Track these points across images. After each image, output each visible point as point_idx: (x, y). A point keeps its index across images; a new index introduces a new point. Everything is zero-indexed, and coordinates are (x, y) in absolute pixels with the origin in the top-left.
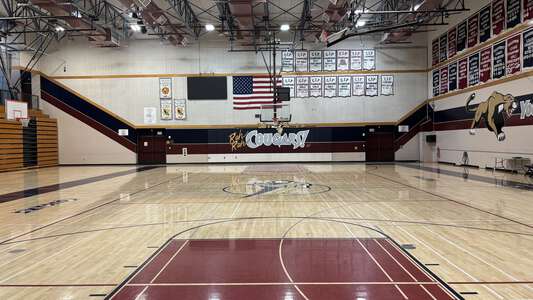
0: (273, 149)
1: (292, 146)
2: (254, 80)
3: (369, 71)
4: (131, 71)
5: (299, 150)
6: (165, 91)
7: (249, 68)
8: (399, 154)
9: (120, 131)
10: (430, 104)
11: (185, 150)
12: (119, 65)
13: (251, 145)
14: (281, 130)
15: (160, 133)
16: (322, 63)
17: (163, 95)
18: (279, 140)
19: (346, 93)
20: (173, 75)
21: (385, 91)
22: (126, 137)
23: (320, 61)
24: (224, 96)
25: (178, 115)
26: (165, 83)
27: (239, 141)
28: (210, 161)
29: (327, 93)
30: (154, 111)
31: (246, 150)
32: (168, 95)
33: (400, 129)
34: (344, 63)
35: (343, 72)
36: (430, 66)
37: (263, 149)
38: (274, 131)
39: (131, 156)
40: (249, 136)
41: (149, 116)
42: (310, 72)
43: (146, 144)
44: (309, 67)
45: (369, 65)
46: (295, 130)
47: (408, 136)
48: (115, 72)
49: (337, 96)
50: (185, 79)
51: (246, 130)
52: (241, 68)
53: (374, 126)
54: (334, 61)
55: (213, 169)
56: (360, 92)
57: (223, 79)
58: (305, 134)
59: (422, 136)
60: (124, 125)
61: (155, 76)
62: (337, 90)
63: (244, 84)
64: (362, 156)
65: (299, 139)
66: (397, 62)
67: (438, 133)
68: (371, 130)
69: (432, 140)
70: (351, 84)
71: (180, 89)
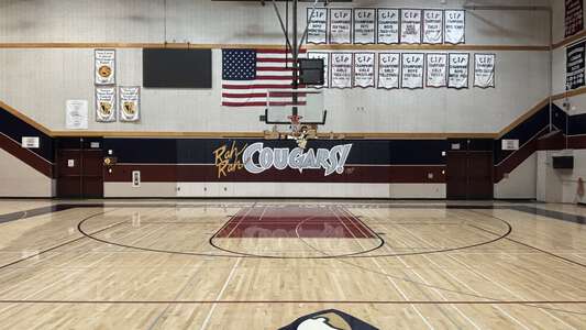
0: (289, 175)
1: (323, 170)
2: (259, 56)
3: (454, 47)
4: (44, 38)
5: (335, 178)
6: (105, 72)
7: (251, 35)
8: (500, 189)
9: (25, 139)
10: (559, 104)
11: (136, 174)
12: (25, 26)
13: (251, 168)
14: (303, 143)
15: (95, 145)
16: (376, 31)
17: (99, 80)
18: (299, 159)
19: (414, 82)
20: (117, 45)
21: (481, 80)
22: (34, 149)
23: (371, 26)
24: (205, 82)
25: (124, 114)
26: (104, 58)
27: (232, 161)
28: (179, 194)
29: (383, 82)
30: (84, 107)
31: (242, 176)
32: (110, 79)
33: (505, 145)
34: (411, 31)
35: (411, 47)
36: (559, 36)
37: (272, 175)
38: (292, 145)
39: (44, 184)
40: (248, 152)
41: (75, 114)
42: (356, 46)
43: (71, 163)
44: (352, 36)
45: (455, 36)
46: (328, 143)
47: (517, 158)
48: (16, 38)
49: (400, 87)
50: (140, 52)
51: (243, 142)
52: (238, 35)
53: (462, 140)
54: (396, 27)
55: (185, 212)
56: (438, 80)
57: (205, 54)
58: (344, 150)
59: (543, 157)
60: (31, 130)
61: (87, 46)
62: (400, 77)
63: (242, 63)
64: (440, 190)
65: (334, 159)
66: (502, 32)
67: (577, 154)
68: (456, 146)
69: (564, 165)
70: (425, 67)
71: (131, 68)
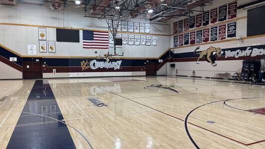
0: (104, 70)
1: (114, 68)
2: (94, 33)
3: (147, 34)
4: (18, 22)
5: (117, 70)
6: (42, 35)
7: (91, 26)
8: (158, 73)
9: (10, 58)
10: (172, 50)
11: (54, 70)
12: (10, 17)
13: (93, 68)
14: (108, 60)
15: (37, 60)
16: (128, 28)
17: (40, 38)
18: (107, 65)
19: (138, 43)
20: (47, 27)
21: (154, 43)
22: (14, 62)
23: (126, 27)
24: (78, 41)
25: (50, 50)
26: (42, 31)
27: (86, 66)
28: (69, 76)
29: (130, 43)
30: (35, 47)
31: (90, 70)
32: (44, 38)
33: (159, 61)
34: (137, 29)
35: (137, 33)
36: (172, 33)
37: (99, 70)
38: (105, 61)
39: (20, 74)
40: (92, 63)
41: (31, 50)
42: (122, 32)
43: (28, 67)
44: (121, 29)
45: (148, 31)
46: (115, 60)
47: (162, 64)
48: (6, 21)
49: (134, 44)
50: (55, 29)
51: (90, 60)
52: (88, 26)
53: (149, 60)
54: (133, 27)
55: (71, 81)
56: (144, 43)
57: (77, 31)
58: (120, 62)
59: (168, 64)
60: (14, 55)
61: (35, 26)
62: (134, 41)
63: (89, 35)
64: (144, 73)
65: (117, 65)
66: (159, 31)
67: (176, 63)
68: (147, 61)
69: (173, 66)
70: (140, 39)
71: (52, 35)
